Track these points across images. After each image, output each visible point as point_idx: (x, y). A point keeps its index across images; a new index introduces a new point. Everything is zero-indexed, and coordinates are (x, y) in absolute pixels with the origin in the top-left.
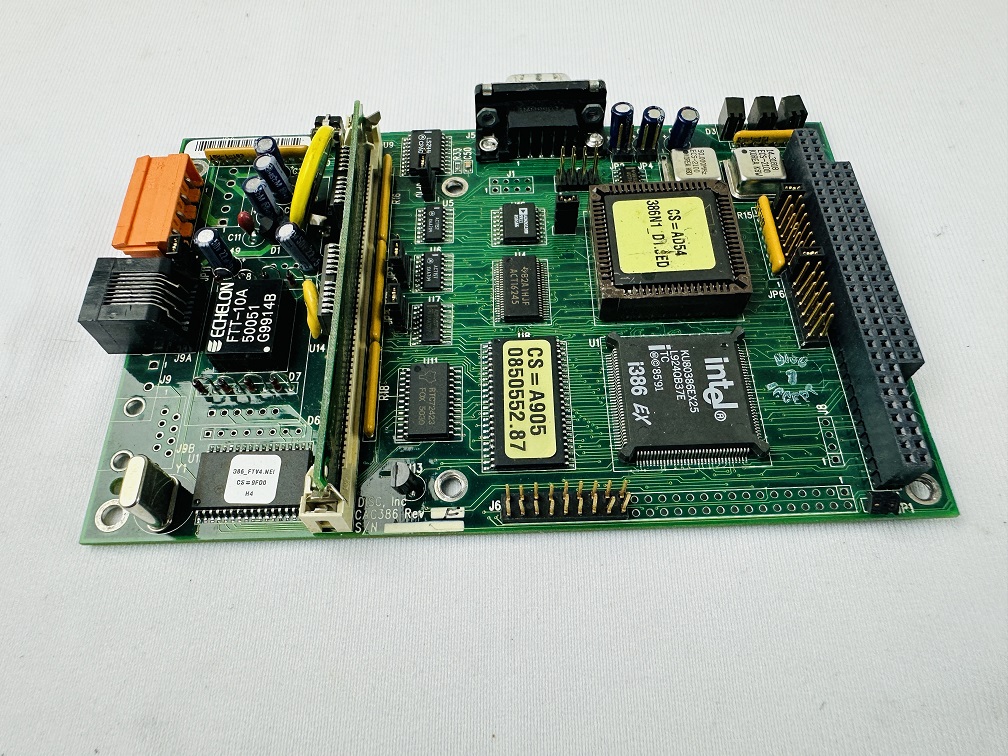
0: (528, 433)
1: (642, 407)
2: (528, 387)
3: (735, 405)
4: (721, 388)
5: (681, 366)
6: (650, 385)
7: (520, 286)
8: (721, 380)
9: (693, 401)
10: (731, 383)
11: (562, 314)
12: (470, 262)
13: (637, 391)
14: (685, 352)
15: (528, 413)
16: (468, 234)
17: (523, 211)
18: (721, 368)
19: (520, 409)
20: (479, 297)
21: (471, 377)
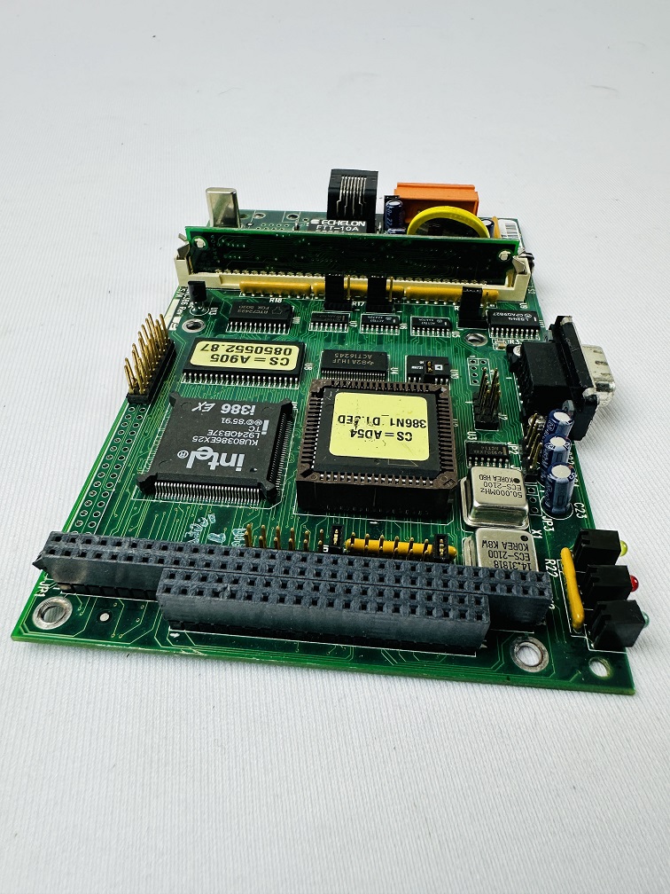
1: (210, 408)
3: (189, 466)
4: (211, 459)
5: (242, 437)
6: (229, 415)
8: (218, 461)
9: (205, 439)
10: (213, 468)
13: (226, 407)
14: (256, 443)
15: (231, 354)
18: (232, 464)
19: (236, 351)
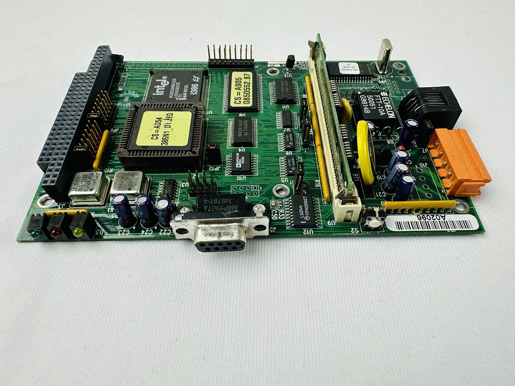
0: (243, 78)
2: (242, 92)
4: (161, 85)
5: (174, 93)
6: (190, 87)
7: (243, 128)
8: (159, 88)
9: (174, 82)
10: (155, 87)
11: (223, 124)
12: (269, 147)
13: (196, 86)
14: (171, 97)
15: (243, 84)
16: (271, 162)
17: (239, 166)
18: (157, 92)
19: (245, 85)
20: (264, 131)
21: (267, 102)
